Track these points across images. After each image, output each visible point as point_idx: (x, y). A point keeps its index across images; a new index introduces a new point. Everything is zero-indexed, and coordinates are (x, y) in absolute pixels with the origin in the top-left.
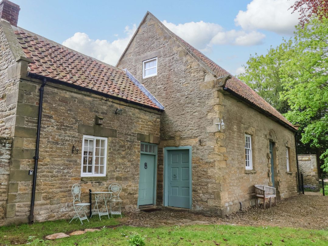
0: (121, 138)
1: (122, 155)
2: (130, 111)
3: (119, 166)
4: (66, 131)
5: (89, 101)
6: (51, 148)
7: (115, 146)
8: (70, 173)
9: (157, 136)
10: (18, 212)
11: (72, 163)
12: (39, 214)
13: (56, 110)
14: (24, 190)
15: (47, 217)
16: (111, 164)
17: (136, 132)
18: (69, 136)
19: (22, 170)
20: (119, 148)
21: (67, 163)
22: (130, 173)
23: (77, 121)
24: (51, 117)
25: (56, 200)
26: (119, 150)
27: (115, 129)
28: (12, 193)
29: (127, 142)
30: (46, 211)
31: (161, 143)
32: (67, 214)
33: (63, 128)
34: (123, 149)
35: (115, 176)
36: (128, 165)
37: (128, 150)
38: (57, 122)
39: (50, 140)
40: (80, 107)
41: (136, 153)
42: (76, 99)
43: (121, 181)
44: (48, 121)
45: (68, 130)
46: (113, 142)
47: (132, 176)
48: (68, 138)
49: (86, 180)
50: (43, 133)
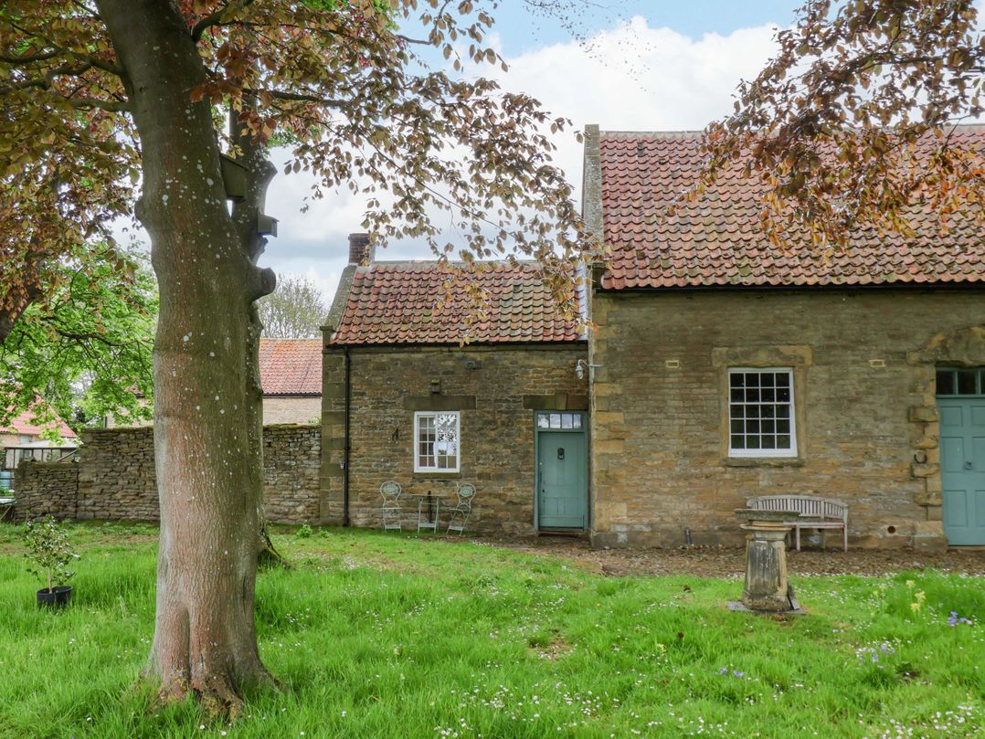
0: (485, 409)
1: (489, 436)
2: (503, 358)
3: (483, 456)
4: (387, 410)
5: (421, 360)
6: (366, 434)
7: (473, 423)
8: (395, 467)
9: (579, 394)
10: (332, 511)
11: (397, 453)
12: (356, 517)
13: (369, 383)
14: (337, 486)
16: (468, 453)
17: (522, 394)
18: (390, 416)
19: (333, 464)
20: (482, 426)
21: (390, 452)
22: (510, 467)
23: (401, 392)
24: (363, 394)
26: (481, 429)
27: (472, 394)
28: (324, 490)
29: (499, 414)
30: (365, 514)
33: (381, 406)
34: (492, 427)
35: (477, 472)
36: (504, 454)
37: (503, 428)
38: (372, 399)
39: (365, 424)
40: (406, 371)
42: (399, 362)
43: (490, 479)
44: (360, 399)
45: (389, 407)
46: (468, 418)
47: (514, 472)
48: (389, 419)
49: (422, 478)
50: (354, 416)
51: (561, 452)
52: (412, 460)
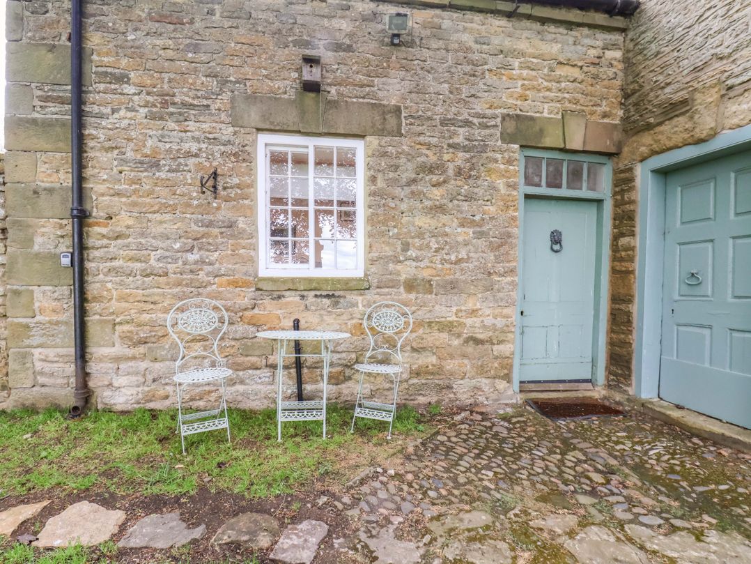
0: (421, 139)
1: (430, 199)
2: (460, 27)
3: (417, 242)
4: (186, 123)
6: (133, 182)
7: (396, 168)
8: (211, 264)
9: (606, 120)
10: (42, 373)
11: (216, 231)
12: (111, 384)
13: (136, 52)
14: (54, 311)
15: (140, 396)
16: (382, 234)
17: (498, 111)
18: (197, 140)
19: (40, 253)
20: (413, 176)
21: (198, 229)
22: (471, 266)
23: (224, 82)
24: (122, 79)
25: (167, 347)
26: (414, 181)
27: (393, 102)
28: (16, 320)
29: (451, 150)
30: (134, 378)
31: (626, 149)
32: (210, 392)
33: (172, 114)
34: (435, 178)
35: (403, 277)
36: (460, 239)
37: (459, 183)
38: (148, 94)
39: (130, 154)
40: (234, 31)
41: (499, 190)
42: (216, 7)
43: (431, 293)
44: (114, 92)
45: (192, 117)
46: (385, 154)
47: (480, 276)
48: (194, 147)
49: (277, 290)
50: (96, 132)
51: (556, 239)
52: (255, 248)
